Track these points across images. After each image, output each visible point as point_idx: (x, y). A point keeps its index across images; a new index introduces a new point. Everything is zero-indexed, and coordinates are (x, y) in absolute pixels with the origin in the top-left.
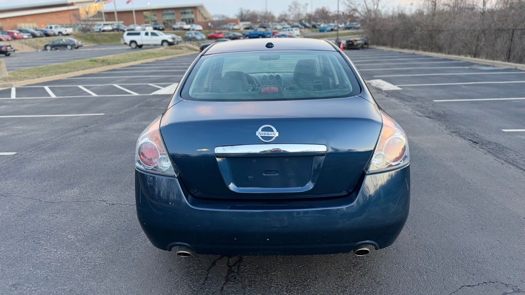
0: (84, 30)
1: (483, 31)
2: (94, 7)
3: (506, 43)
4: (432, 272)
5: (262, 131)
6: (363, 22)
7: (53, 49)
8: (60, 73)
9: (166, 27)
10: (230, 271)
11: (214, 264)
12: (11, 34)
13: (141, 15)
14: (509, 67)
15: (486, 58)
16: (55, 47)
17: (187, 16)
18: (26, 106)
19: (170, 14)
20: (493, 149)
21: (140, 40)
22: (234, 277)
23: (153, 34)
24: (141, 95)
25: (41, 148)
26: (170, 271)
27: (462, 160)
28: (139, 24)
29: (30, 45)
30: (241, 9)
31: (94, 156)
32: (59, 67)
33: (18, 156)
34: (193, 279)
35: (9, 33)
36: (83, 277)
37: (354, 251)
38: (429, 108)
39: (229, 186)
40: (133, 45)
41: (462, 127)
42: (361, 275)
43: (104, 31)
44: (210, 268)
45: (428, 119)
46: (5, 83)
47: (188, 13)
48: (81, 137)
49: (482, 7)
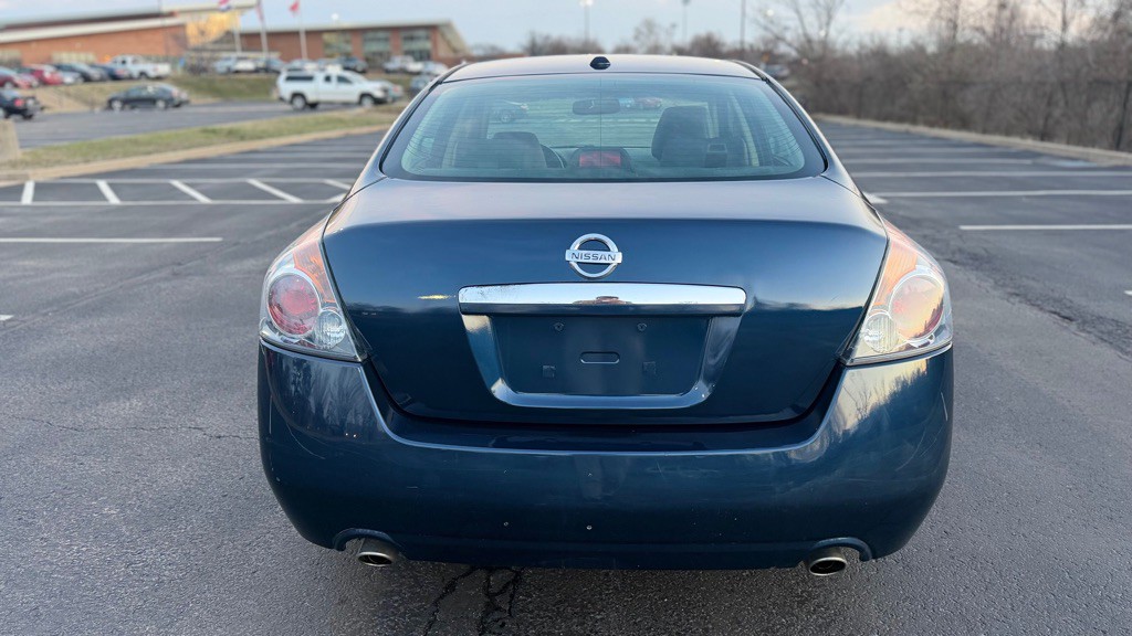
0: (196, 70)
1: (1063, 85)
2: (218, 23)
3: (1110, 111)
4: (997, 624)
5: (580, 248)
6: (794, 65)
7: (127, 107)
8: (136, 154)
9: (372, 67)
10: (491, 607)
11: (451, 587)
12: (38, 74)
13: (317, 41)
14: (1120, 163)
15: (1068, 143)
16: (131, 102)
17: (416, 46)
18: (50, 219)
19: (379, 40)
20: (1110, 333)
21: (312, 91)
22: (500, 623)
23: (341, 79)
24: (309, 202)
25: (70, 307)
26: (342, 602)
27: (1041, 355)
28: (313, 57)
29: (78, 98)
30: (533, 34)
31: (187, 328)
32: (136, 142)
33: (15, 323)
34: (397, 624)
35: (33, 72)
36: (127, 612)
37: (807, 563)
38: (952, 243)
39: (493, 389)
40: (299, 103)
41: (1032, 283)
42: (820, 626)
43: (237, 72)
44: (442, 597)
45: (952, 265)
46: (12, 172)
47: (418, 38)
48: (163, 285)
49: (1059, 31)
